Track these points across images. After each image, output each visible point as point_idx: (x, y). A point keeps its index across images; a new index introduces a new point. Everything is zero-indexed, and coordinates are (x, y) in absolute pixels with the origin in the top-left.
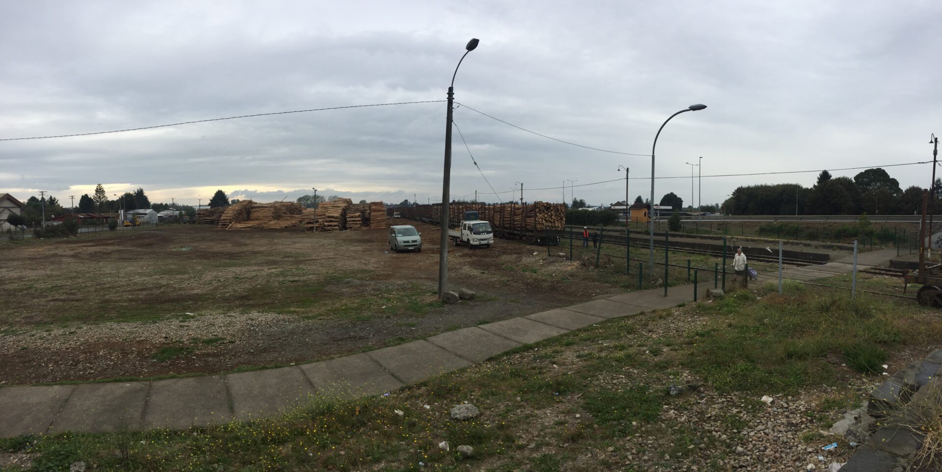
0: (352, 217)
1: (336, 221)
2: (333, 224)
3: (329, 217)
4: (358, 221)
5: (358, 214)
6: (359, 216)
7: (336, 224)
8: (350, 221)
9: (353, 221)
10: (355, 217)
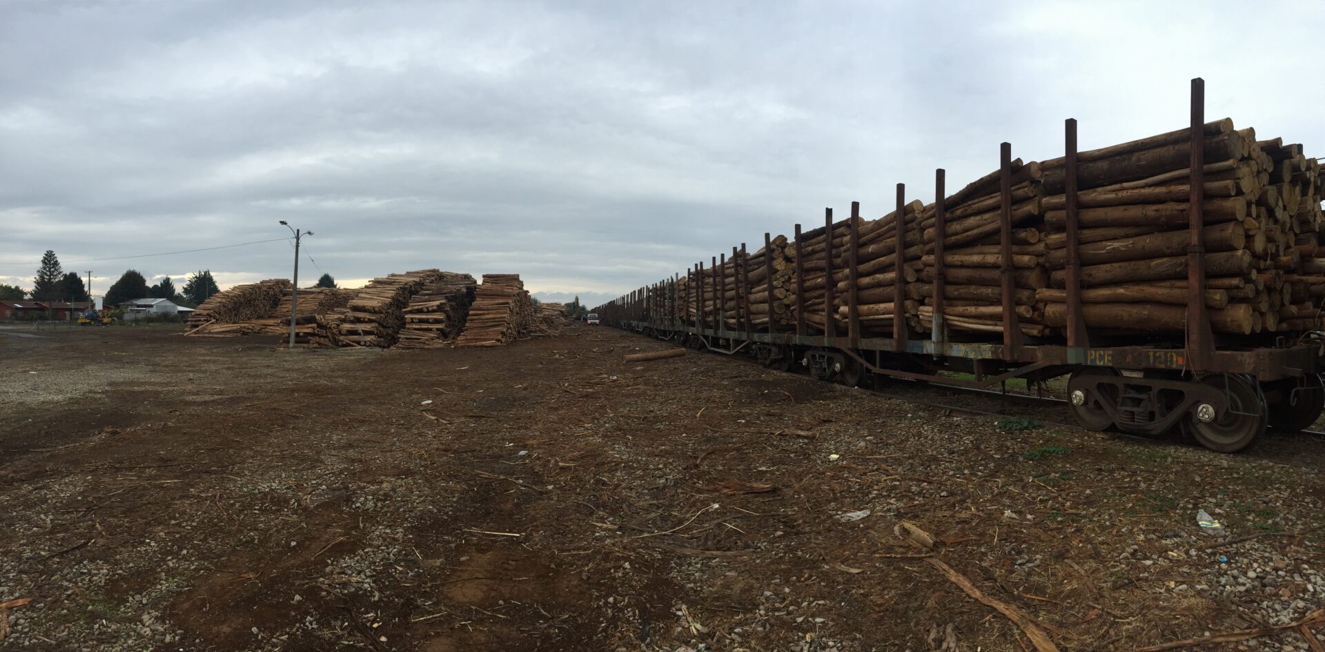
0: (420, 311)
1: (370, 321)
2: (360, 327)
3: (356, 309)
4: (437, 321)
5: (438, 303)
6: (440, 309)
7: (368, 327)
8: (412, 321)
9: (421, 321)
10: (428, 312)
